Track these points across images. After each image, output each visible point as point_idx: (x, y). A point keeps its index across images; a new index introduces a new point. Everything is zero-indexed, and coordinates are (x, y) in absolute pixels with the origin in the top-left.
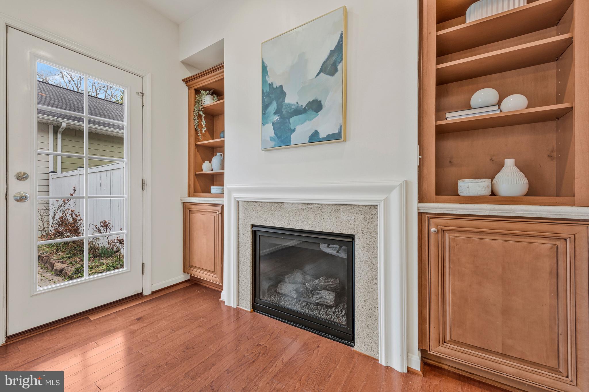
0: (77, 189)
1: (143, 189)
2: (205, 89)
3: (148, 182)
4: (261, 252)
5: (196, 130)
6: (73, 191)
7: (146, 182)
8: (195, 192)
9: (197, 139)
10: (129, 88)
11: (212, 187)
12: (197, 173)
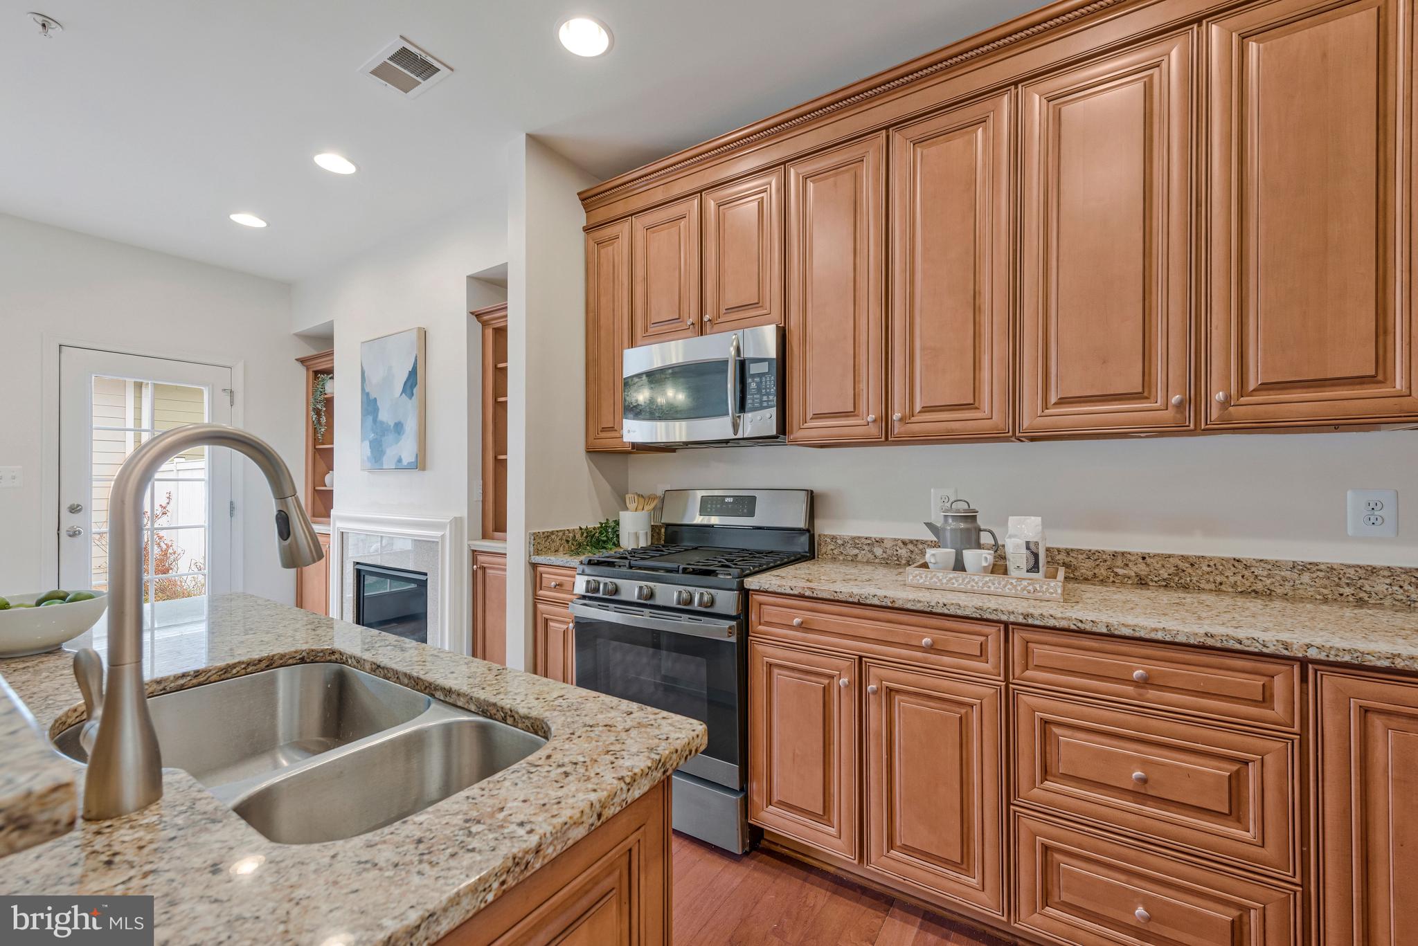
0: (174, 497)
1: (231, 515)
2: (321, 372)
3: (239, 504)
4: (365, 594)
5: (314, 428)
6: (167, 501)
7: (235, 505)
8: (314, 515)
9: (314, 442)
10: (211, 386)
12: (318, 488)
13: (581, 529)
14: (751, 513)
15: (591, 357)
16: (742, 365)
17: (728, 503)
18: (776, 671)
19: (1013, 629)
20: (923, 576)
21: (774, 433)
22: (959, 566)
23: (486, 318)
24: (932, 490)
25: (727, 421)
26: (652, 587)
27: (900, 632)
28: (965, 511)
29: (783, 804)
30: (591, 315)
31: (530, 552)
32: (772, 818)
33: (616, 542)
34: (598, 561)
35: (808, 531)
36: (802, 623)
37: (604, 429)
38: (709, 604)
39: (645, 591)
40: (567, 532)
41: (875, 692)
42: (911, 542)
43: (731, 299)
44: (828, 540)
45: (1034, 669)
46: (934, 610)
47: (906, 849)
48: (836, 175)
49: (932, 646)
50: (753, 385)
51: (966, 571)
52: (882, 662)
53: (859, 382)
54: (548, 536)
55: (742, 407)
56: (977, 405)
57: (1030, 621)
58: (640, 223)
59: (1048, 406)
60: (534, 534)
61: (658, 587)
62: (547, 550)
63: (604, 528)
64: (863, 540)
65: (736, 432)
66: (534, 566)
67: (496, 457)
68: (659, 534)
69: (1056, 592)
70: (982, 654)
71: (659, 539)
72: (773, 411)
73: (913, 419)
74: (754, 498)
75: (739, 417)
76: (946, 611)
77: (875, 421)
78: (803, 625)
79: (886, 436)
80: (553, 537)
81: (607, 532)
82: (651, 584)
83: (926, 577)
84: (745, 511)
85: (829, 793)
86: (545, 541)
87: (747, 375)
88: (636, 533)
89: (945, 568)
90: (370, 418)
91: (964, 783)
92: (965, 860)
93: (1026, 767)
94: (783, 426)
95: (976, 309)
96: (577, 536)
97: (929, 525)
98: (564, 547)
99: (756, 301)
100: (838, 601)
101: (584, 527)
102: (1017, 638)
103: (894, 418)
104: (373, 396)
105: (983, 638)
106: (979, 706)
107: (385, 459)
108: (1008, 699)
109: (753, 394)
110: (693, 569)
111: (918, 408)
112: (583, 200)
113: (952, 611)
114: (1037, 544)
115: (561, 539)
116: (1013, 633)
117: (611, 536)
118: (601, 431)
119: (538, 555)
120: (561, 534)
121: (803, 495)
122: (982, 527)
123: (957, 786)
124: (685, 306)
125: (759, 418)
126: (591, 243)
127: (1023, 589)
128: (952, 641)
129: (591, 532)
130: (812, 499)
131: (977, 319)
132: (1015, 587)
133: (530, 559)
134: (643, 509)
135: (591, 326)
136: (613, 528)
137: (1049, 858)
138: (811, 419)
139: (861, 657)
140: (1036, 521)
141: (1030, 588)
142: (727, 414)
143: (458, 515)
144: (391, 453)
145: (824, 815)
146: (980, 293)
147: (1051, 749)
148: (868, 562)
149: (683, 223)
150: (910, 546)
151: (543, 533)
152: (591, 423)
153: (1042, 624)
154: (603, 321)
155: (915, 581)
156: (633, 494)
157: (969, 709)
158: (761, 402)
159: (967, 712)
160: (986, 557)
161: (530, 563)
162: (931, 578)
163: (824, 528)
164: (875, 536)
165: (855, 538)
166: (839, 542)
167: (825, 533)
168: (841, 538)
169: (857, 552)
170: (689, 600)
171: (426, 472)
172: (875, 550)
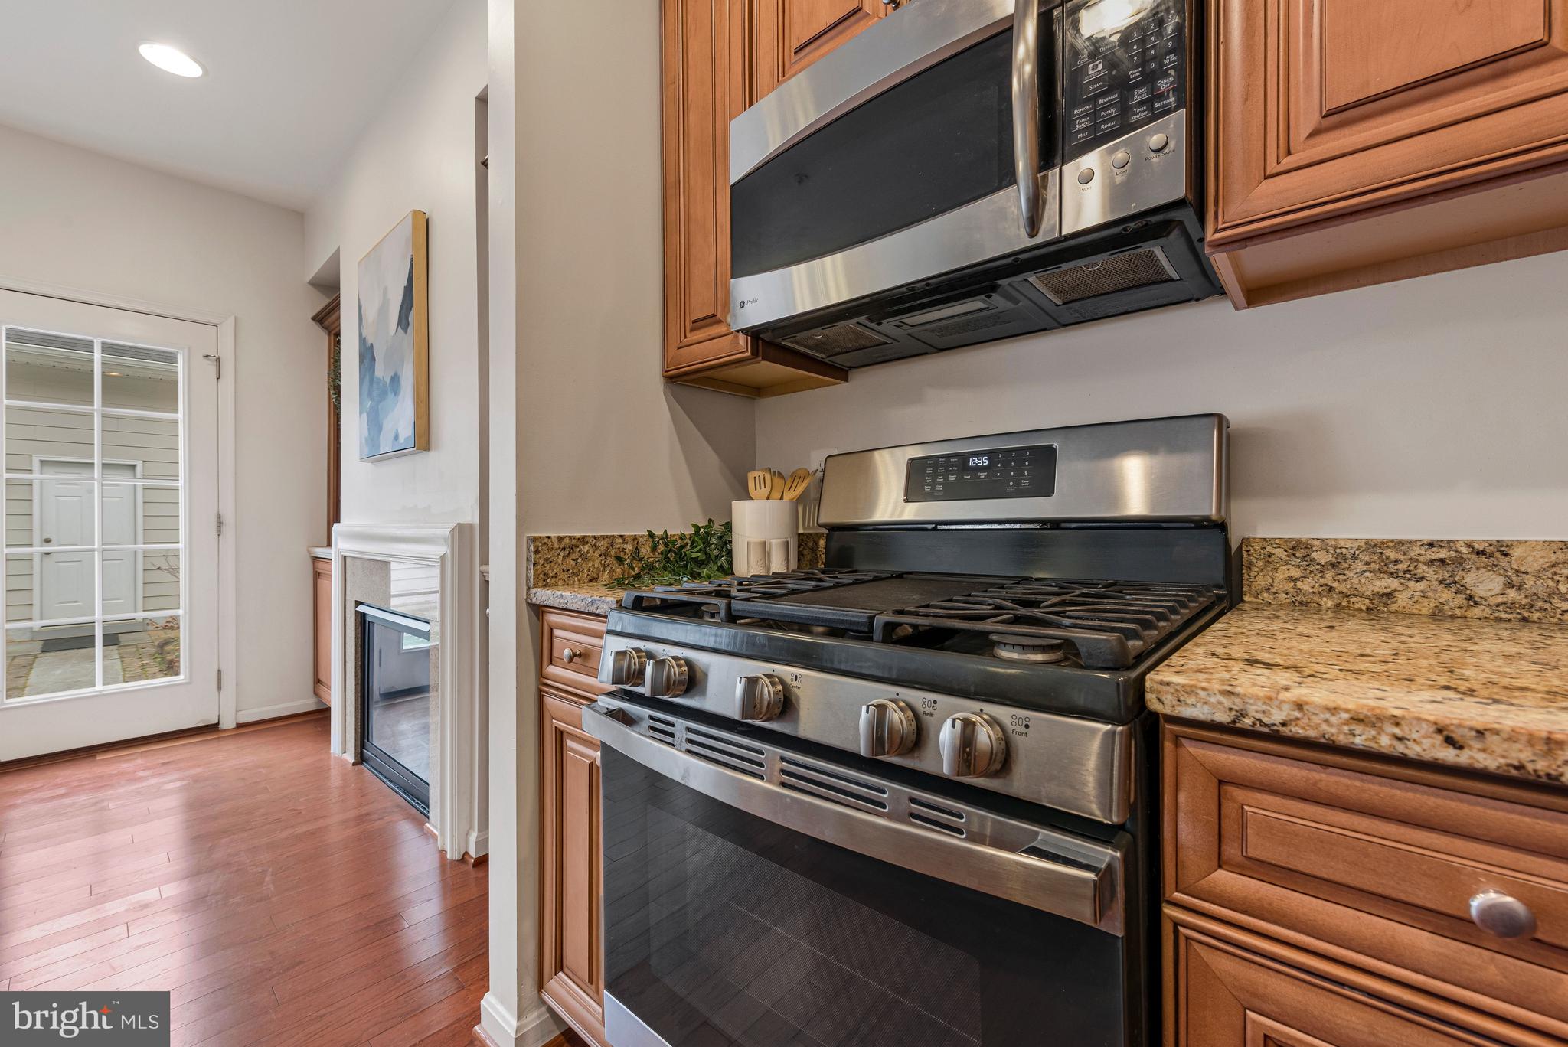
1: (219, 533)
3: (229, 519)
7: (224, 520)
10: (186, 351)
13: (651, 535)
14: (1044, 487)
17: (977, 468)
26: (789, 680)
31: (528, 579)
33: (726, 566)
34: (663, 600)
35: (1213, 525)
37: (699, 322)
38: (998, 766)
39: (767, 691)
40: (619, 540)
44: (1279, 553)
54: (571, 547)
60: (537, 539)
61: (805, 681)
62: (570, 577)
63: (702, 536)
64: (1417, 550)
66: (538, 611)
68: (814, 549)
71: (815, 561)
74: (1049, 451)
75: (1045, 179)
80: (585, 548)
81: (707, 544)
82: (786, 671)
84: (1026, 483)
86: (566, 557)
88: (764, 543)
90: (367, 379)
94: (1199, 178)
96: (643, 550)
98: (612, 571)
101: (659, 533)
104: (370, 341)
107: (381, 441)
110: (914, 626)
115: (605, 555)
117: (716, 552)
118: (692, 330)
119: (545, 586)
120: (603, 543)
129: (675, 542)
130: (1228, 443)
133: (528, 595)
134: (782, 498)
136: (721, 538)
144: (388, 430)
148: (1438, 615)
151: (560, 539)
152: (672, 310)
156: (762, 470)
161: (528, 603)
163: (1261, 520)
164: (1469, 538)
165: (1383, 544)
166: (1320, 556)
167: (1260, 535)
168: (1325, 545)
169: (1393, 583)
170: (919, 737)
171: (431, 454)
172: (1469, 579)
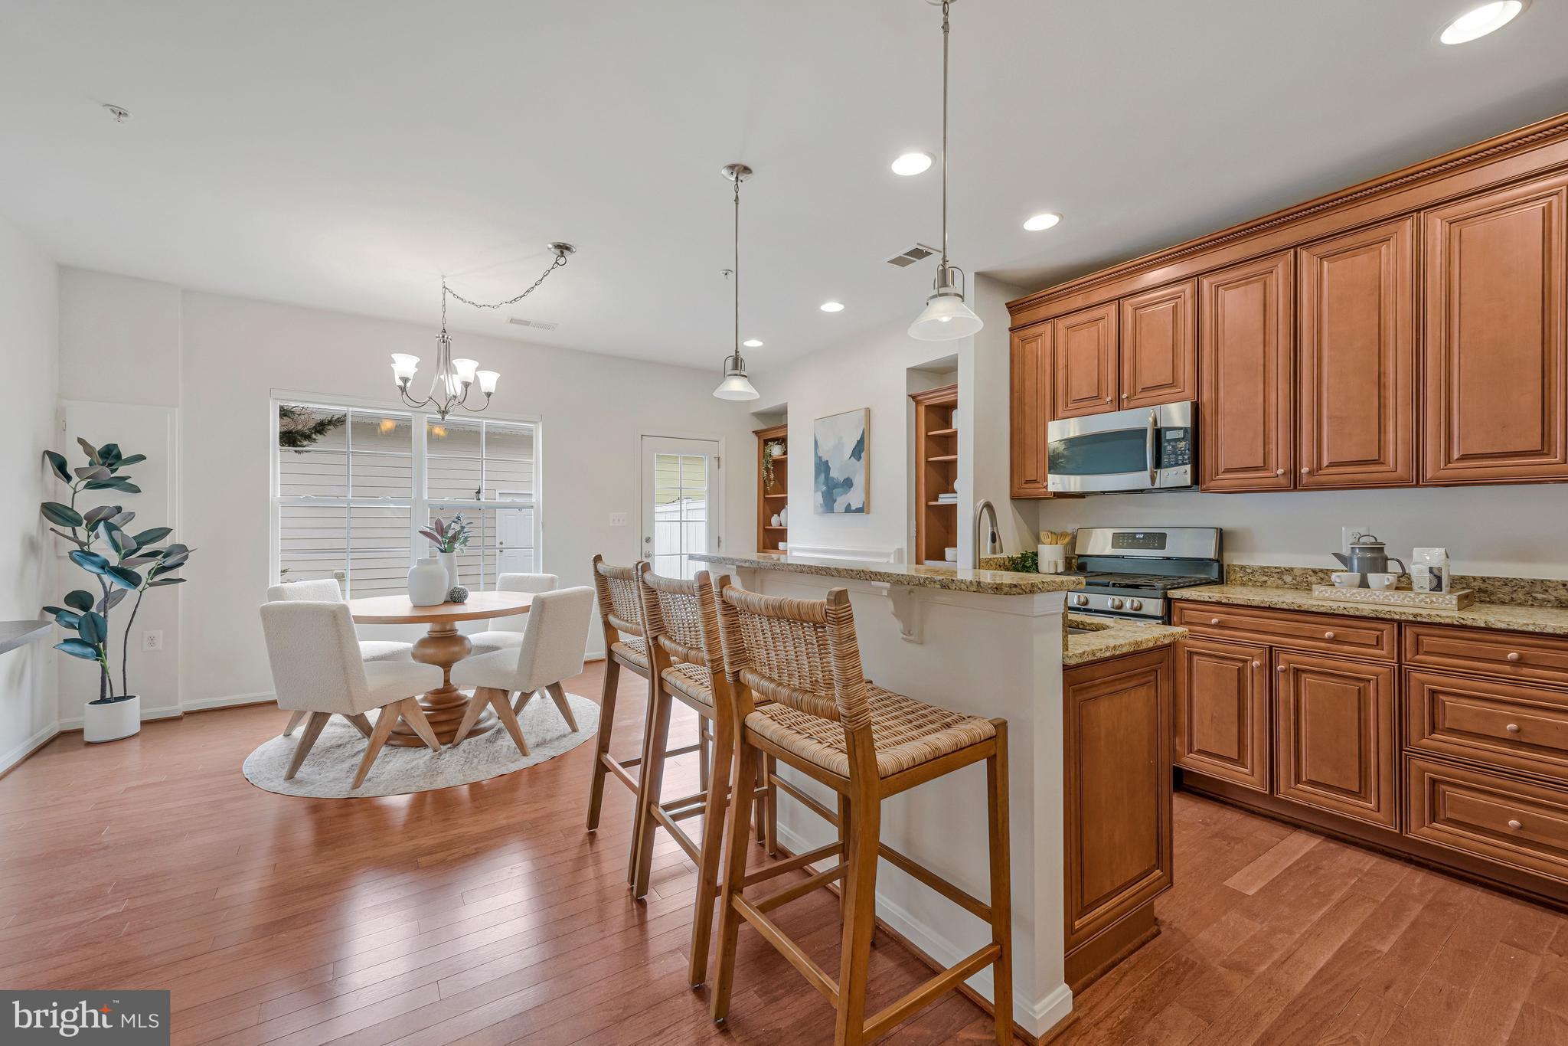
2: (773, 440)
5: (765, 483)
8: (764, 548)
9: (766, 492)
11: (780, 543)
12: (767, 527)
13: (1008, 557)
14: (1162, 547)
15: (1016, 426)
16: (1158, 434)
17: (1139, 538)
18: (1195, 658)
19: (1405, 626)
20: (1329, 591)
21: (1189, 484)
22: (1364, 584)
23: (920, 398)
24: (1343, 529)
25: (1147, 474)
27: (1306, 628)
28: (1372, 544)
29: (1201, 752)
30: (1016, 395)
32: (1195, 763)
35: (1217, 561)
36: (1219, 622)
37: (1027, 482)
41: (1284, 671)
42: (1322, 571)
43: (1146, 380)
44: (1237, 569)
45: (1423, 655)
46: (1335, 612)
47: (1310, 782)
48: (1246, 284)
49: (1334, 637)
50: (1169, 448)
51: (1369, 587)
52: (1289, 650)
53: (1269, 443)
54: (988, 561)
55: (1158, 464)
56: (1382, 460)
57: (1419, 619)
58: (1061, 324)
59: (1451, 461)
63: (1024, 557)
64: (1273, 569)
65: (1153, 484)
67: (926, 503)
68: (1071, 563)
69: (1451, 603)
70: (1378, 643)
71: (1071, 567)
72: (1188, 467)
73: (1320, 472)
74: (1164, 535)
75: (1156, 472)
76: (1346, 613)
77: (1284, 474)
78: (1220, 624)
79: (1295, 483)
80: (991, 562)
81: (1029, 560)
83: (1331, 592)
84: (1156, 544)
85: (1243, 745)
87: (1163, 440)
88: (1053, 559)
89: (1351, 586)
90: (823, 476)
91: (1362, 736)
92: (1363, 790)
93: (1416, 723)
94: (1196, 479)
95: (1381, 386)
96: (1006, 563)
97: (1338, 556)
99: (1171, 382)
100: (1251, 606)
101: (1010, 556)
102: (1409, 633)
103: (1303, 471)
104: (825, 459)
105: (1379, 633)
106: (1375, 682)
107: (836, 505)
108: (1401, 677)
109: (1169, 455)
111: (1325, 463)
112: (1008, 308)
113: (1352, 613)
114: (1440, 569)
115: (996, 564)
116: (1405, 628)
117: (1031, 564)
118: (1025, 483)
120: (995, 560)
121: (1213, 533)
122: (1389, 557)
123: (1356, 737)
124: (1104, 387)
125: (1175, 473)
126: (1016, 340)
127: (1421, 601)
128: (1352, 634)
129: (1016, 559)
130: (1223, 537)
131: (1382, 394)
132: (1413, 599)
134: (1057, 543)
135: (1015, 402)
136: (1032, 557)
137: (1436, 787)
138: (1223, 472)
139: (1271, 647)
140: (1439, 552)
141: (1428, 600)
142: (1146, 469)
143: (900, 547)
144: (841, 502)
145: (1240, 761)
146: (1385, 373)
147: (1439, 711)
148: (1277, 587)
149: (1102, 321)
150: (1321, 575)
152: (1015, 477)
153: (1429, 621)
154: (1027, 399)
155: (1321, 595)
156: (1048, 533)
157: (1367, 684)
158: (1177, 460)
159: (1364, 686)
160: (1389, 578)
162: (1336, 593)
163: (1233, 559)
164: (1284, 566)
165: (1264, 567)
166: (1248, 570)
167: (1234, 564)
168: (1250, 567)
169: (1267, 578)
170: (1121, 606)
171: (870, 515)
172: (1284, 577)
